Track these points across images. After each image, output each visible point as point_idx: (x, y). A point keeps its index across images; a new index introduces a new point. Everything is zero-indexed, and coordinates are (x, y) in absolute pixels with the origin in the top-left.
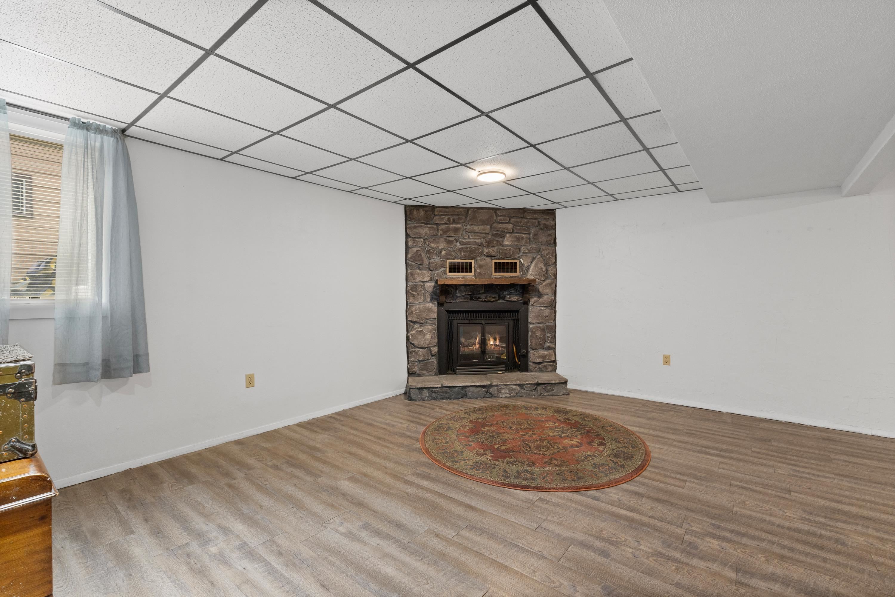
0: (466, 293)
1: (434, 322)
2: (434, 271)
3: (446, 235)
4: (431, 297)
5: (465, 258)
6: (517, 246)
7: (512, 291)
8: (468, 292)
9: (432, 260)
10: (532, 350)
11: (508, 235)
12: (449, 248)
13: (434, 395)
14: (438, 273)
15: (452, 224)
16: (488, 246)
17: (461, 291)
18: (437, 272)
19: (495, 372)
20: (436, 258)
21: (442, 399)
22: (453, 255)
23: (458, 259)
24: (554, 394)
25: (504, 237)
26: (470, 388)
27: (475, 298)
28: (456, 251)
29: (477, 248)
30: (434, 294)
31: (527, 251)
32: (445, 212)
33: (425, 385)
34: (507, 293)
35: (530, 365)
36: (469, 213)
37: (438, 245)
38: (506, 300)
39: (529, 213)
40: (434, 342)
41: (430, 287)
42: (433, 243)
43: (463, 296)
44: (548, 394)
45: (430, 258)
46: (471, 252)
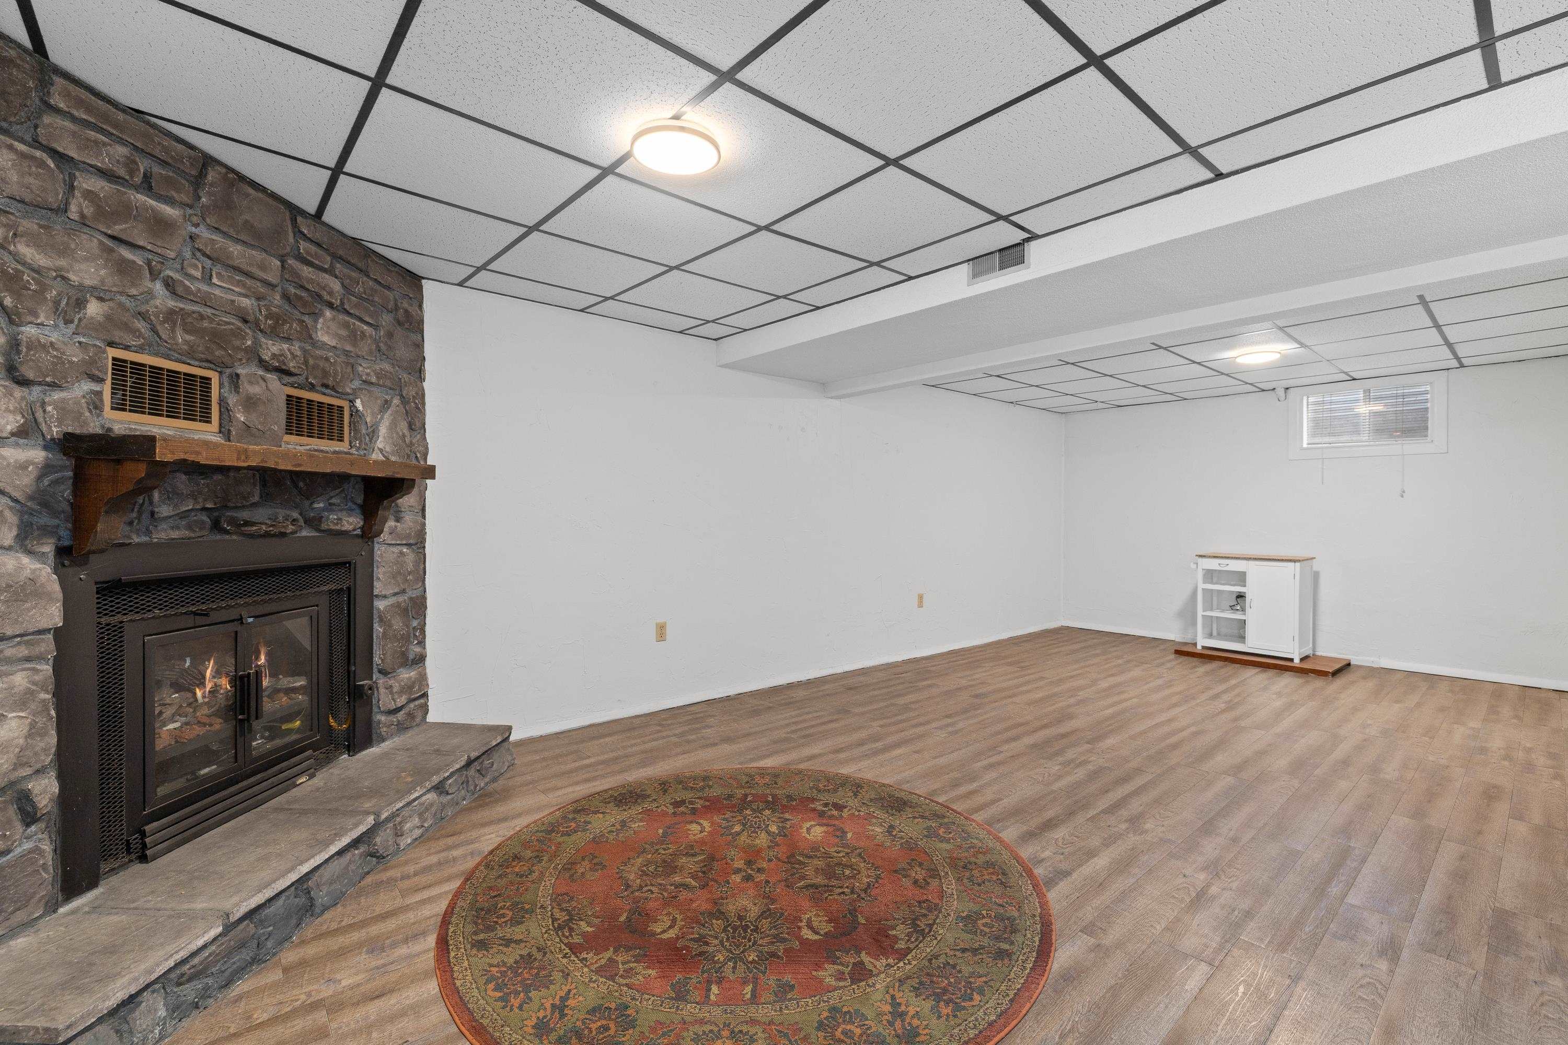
0: (196, 502)
1: (37, 650)
2: (36, 390)
3: (109, 227)
4: (21, 521)
5: (189, 355)
6: (347, 353)
7: (333, 501)
8: (205, 500)
9: (29, 331)
10: (381, 676)
11: (328, 313)
12: (121, 293)
13: (189, 991)
14: (63, 400)
15: (137, 188)
16: (274, 333)
17: (172, 496)
18: (57, 395)
19: (289, 784)
20: (56, 326)
21: (227, 984)
22: (139, 330)
23: (156, 354)
24: (497, 774)
25: (315, 315)
26: (321, 871)
27: (233, 521)
28: (157, 317)
29: (239, 328)
30: (45, 504)
31: (374, 380)
32: (106, 118)
33: (150, 972)
34: (321, 505)
35: (379, 722)
36: (210, 178)
37: (62, 263)
38: (324, 526)
39: (377, 263)
40: (44, 750)
41: (23, 466)
42: (34, 241)
43: (183, 515)
44: (487, 780)
45: (19, 315)
46: (217, 337)
